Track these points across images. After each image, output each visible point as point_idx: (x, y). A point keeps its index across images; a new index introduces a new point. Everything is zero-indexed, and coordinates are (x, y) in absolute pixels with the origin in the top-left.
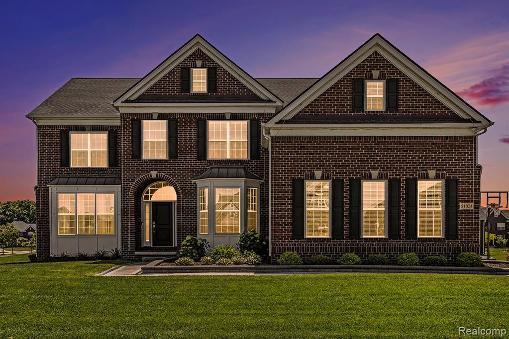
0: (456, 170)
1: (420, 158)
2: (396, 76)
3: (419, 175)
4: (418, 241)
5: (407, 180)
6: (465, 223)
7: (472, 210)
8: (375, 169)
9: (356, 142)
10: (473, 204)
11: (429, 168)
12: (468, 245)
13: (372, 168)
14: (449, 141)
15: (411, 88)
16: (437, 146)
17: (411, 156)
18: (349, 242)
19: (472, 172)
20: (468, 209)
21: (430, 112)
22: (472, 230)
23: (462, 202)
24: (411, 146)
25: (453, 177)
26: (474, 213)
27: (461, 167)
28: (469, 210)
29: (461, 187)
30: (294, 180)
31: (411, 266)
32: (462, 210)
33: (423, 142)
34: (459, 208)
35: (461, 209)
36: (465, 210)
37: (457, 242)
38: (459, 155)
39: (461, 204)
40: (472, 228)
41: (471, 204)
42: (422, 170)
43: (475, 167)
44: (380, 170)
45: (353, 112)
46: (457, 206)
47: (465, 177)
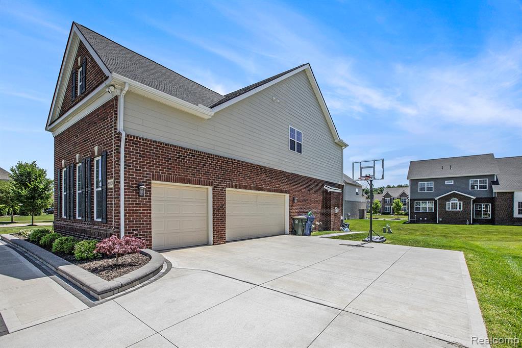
6: (110, 204)
10: (113, 180)
11: (96, 144)
12: (111, 231)
19: (113, 141)
20: (111, 186)
22: (113, 212)
25: (105, 150)
28: (112, 189)
29: (108, 160)
35: (108, 187)
37: (107, 226)
39: (108, 181)
40: (113, 210)
46: (107, 184)
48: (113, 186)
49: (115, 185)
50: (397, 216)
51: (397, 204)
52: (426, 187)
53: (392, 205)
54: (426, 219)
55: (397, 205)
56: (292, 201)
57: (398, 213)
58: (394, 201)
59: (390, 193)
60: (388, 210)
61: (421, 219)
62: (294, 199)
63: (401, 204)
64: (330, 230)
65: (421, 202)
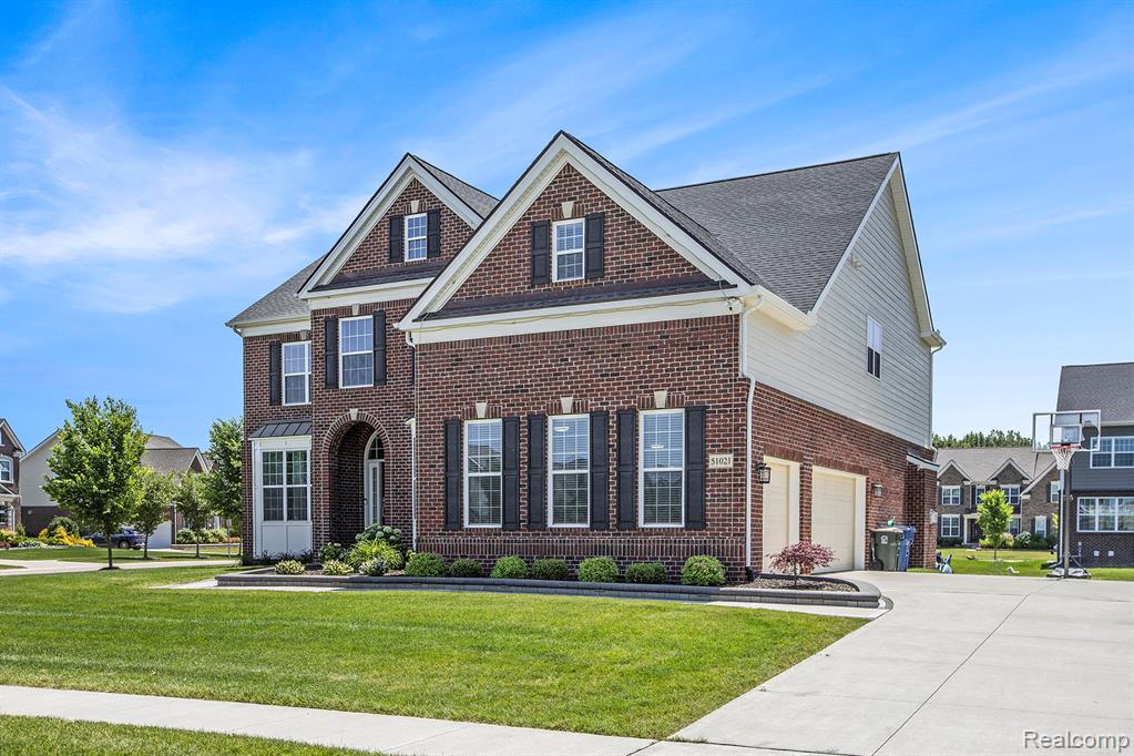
0: (703, 387)
1: (641, 367)
2: (602, 208)
3: (639, 404)
4: (640, 535)
5: (619, 412)
6: (719, 495)
7: (730, 470)
8: (568, 394)
9: (538, 344)
10: (731, 456)
11: (656, 386)
12: (723, 542)
13: (562, 393)
14: (692, 330)
15: (626, 228)
16: (670, 341)
17: (625, 364)
18: (527, 535)
19: (731, 391)
20: (723, 466)
21: (657, 273)
22: (730, 510)
23: (713, 452)
24: (626, 345)
25: (697, 402)
26: (735, 475)
27: (711, 382)
28: (725, 470)
29: (711, 422)
30: (446, 423)
31: (589, 583)
32: (714, 470)
33: (646, 334)
34: (707, 466)
35: (711, 467)
36: (720, 470)
37: (704, 534)
38: (707, 357)
39: (711, 457)
40: (730, 505)
41: (727, 456)
42: (645, 392)
43: (735, 380)
44: (575, 396)
45: (533, 286)
46: (705, 462)
47: (719, 402)
48: (731, 466)
49: (735, 465)
50: (991, 552)
51: (991, 508)
52: (1113, 453)
53: (974, 510)
54: (1111, 553)
55: (995, 511)
56: (871, 490)
57: (996, 539)
58: (983, 497)
59: (960, 467)
60: (955, 531)
61: (1097, 553)
62: (873, 488)
63: (1007, 509)
64: (922, 567)
65: (1097, 499)
